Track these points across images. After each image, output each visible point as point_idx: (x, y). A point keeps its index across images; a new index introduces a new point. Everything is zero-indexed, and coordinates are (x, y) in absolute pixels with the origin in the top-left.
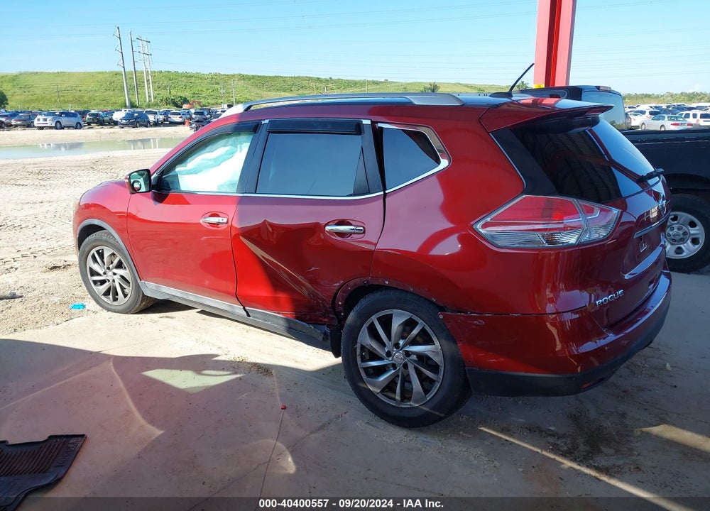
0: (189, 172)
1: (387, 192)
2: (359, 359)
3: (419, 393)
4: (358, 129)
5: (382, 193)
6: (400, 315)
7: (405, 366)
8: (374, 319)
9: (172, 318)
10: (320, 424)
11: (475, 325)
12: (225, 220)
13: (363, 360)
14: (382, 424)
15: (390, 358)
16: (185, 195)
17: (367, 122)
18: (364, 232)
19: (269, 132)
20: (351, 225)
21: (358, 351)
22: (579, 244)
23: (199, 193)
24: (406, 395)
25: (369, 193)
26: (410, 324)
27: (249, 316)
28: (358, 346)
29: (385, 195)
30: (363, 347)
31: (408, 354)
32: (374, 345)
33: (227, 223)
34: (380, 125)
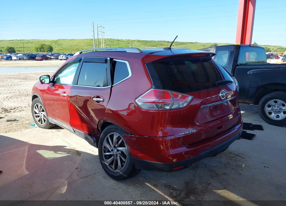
0: (63, 77)
1: (113, 85)
2: (103, 151)
3: (120, 166)
4: (106, 61)
5: (111, 86)
6: (116, 135)
7: (117, 155)
8: (108, 136)
9: (60, 131)
10: (86, 176)
11: (133, 140)
12: (66, 95)
13: (105, 152)
14: (109, 178)
15: (112, 152)
16: (63, 85)
17: (109, 59)
18: (104, 101)
19: (83, 62)
20: (100, 98)
21: (103, 148)
22: (171, 109)
23: (68, 85)
24: (116, 167)
25: (108, 86)
26: (119, 139)
27: (75, 132)
28: (103, 146)
29: (112, 87)
30: (105, 147)
31: (118, 151)
32: (108, 146)
33: (67, 96)
34: (114, 60)
